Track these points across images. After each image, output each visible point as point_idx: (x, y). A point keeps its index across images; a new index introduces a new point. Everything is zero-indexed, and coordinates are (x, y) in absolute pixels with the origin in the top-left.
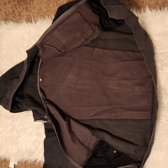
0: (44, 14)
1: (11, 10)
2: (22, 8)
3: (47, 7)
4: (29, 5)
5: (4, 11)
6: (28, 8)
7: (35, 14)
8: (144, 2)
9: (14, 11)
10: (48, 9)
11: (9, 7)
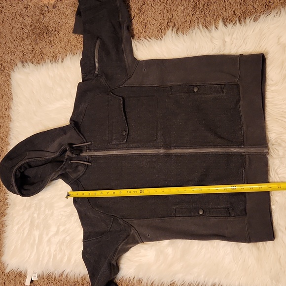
0: (73, 47)
1: (29, 47)
2: (44, 42)
3: (78, 37)
4: (54, 37)
5: (21, 50)
6: (52, 42)
7: (61, 50)
8: (215, 14)
9: (33, 49)
10: (79, 40)
11: (28, 43)
